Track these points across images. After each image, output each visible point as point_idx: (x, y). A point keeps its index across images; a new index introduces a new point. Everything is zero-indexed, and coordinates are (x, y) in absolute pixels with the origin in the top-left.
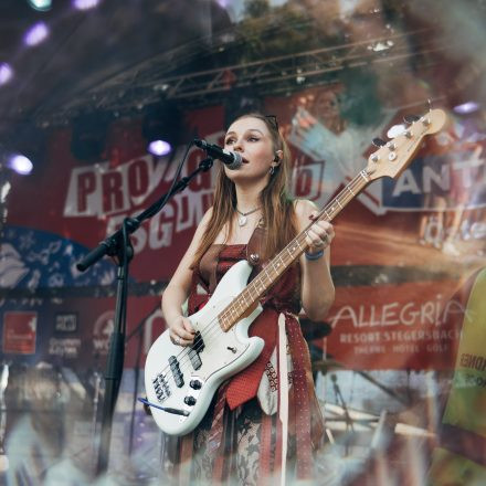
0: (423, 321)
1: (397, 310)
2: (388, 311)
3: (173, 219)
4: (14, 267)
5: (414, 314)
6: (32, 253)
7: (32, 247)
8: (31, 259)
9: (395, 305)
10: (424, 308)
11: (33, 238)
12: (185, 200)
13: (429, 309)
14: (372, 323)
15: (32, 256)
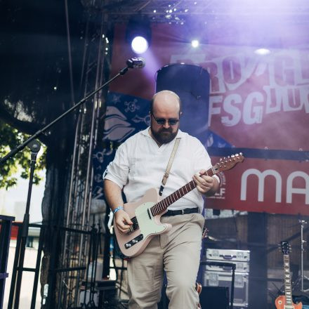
3: (264, 104)
4: (120, 125)
6: (137, 116)
7: (136, 112)
8: (136, 121)
11: (137, 104)
12: (273, 91)
15: (137, 119)
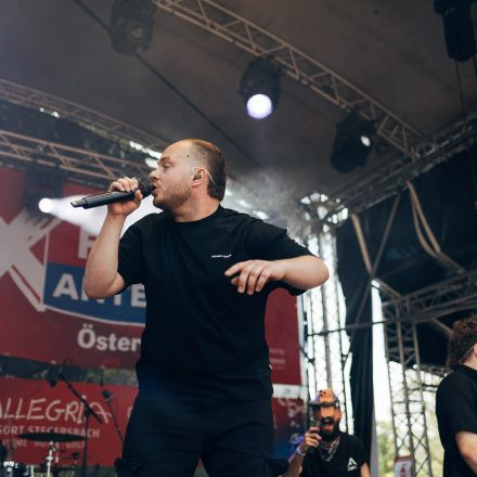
0: (66, 418)
1: (44, 406)
2: (36, 405)
5: (59, 411)
9: (43, 400)
10: (69, 407)
13: (73, 408)
14: (18, 417)
